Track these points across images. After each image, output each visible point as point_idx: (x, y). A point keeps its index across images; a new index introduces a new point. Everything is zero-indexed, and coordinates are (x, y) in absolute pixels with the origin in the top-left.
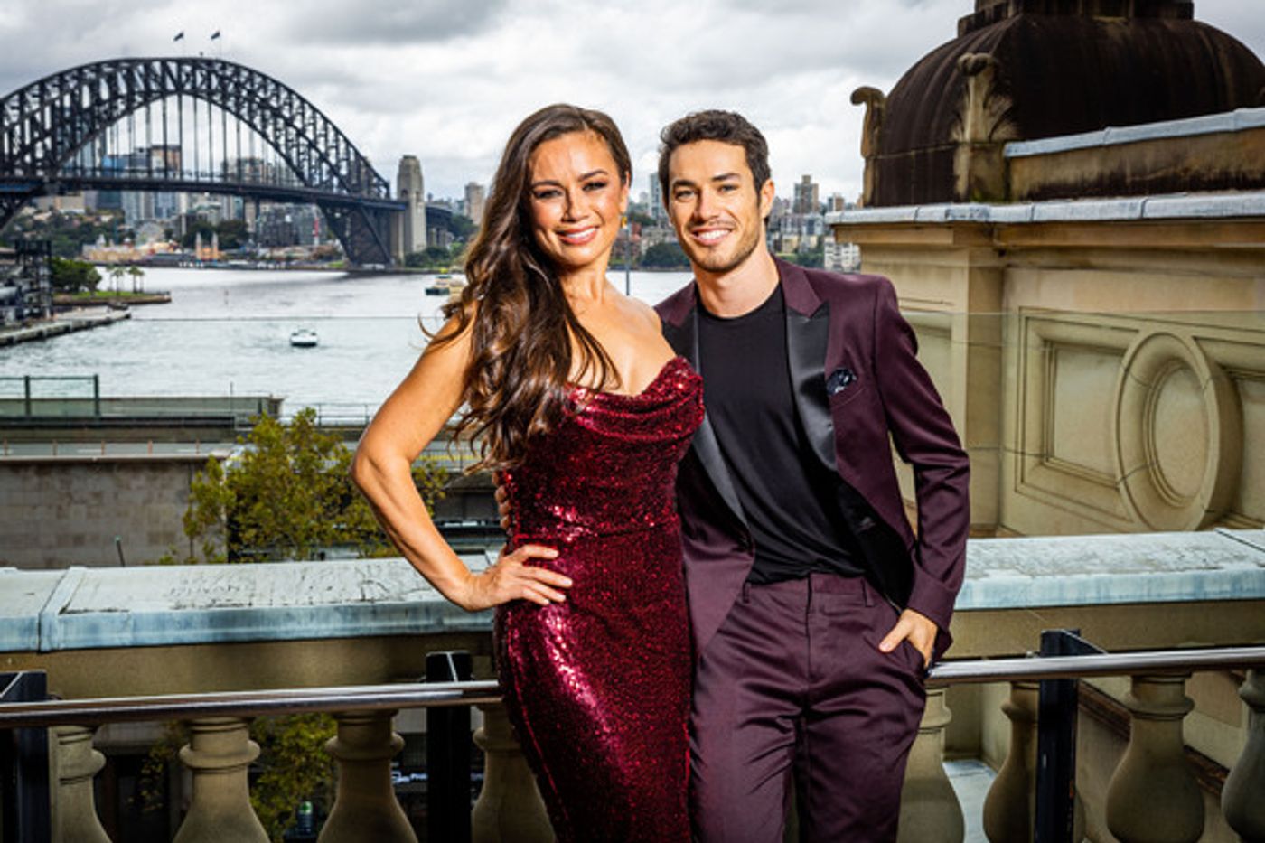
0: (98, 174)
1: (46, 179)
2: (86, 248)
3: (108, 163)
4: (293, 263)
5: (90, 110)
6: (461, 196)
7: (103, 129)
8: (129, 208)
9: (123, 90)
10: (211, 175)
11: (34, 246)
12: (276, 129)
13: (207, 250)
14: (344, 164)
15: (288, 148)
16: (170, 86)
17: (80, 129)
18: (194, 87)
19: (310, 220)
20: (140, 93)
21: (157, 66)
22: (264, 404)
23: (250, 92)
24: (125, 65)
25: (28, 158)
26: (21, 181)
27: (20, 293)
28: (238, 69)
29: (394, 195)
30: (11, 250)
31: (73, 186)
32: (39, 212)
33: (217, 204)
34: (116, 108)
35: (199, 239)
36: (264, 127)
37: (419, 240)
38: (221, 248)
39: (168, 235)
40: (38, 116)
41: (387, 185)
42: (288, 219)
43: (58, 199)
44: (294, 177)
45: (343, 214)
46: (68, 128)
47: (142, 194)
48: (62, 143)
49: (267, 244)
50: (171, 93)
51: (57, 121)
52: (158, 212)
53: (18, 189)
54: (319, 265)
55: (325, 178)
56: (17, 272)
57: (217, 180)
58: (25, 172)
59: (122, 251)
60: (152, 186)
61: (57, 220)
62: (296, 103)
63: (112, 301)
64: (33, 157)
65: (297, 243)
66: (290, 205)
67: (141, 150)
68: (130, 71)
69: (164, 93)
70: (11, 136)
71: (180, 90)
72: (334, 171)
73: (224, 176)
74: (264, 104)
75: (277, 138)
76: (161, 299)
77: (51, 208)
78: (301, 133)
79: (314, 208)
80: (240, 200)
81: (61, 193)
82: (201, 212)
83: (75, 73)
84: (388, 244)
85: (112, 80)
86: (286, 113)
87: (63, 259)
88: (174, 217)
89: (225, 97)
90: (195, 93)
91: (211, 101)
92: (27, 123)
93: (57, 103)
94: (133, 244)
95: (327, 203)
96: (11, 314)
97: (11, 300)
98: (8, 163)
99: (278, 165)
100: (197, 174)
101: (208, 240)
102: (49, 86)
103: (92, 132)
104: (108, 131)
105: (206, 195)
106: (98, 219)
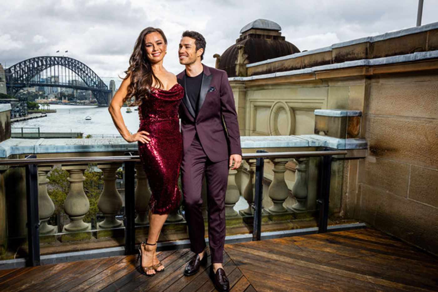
0: (39, 83)
1: (26, 84)
2: (36, 100)
3: (41, 80)
4: (85, 104)
5: (37, 68)
7: (40, 72)
8: (46, 90)
9: (45, 63)
11: (23, 99)
12: (81, 74)
13: (65, 101)
14: (97, 82)
15: (84, 78)
16: (56, 63)
17: (34, 72)
18: (62, 63)
19: (89, 94)
20: (49, 64)
21: (53, 58)
22: (79, 135)
23: (75, 65)
24: (45, 58)
25: (22, 79)
26: (20, 84)
27: (20, 110)
28: (72, 59)
29: (109, 89)
30: (18, 100)
31: (32, 85)
32: (24, 91)
33: (67, 90)
34: (43, 68)
35: (63, 98)
36: (78, 73)
38: (68, 100)
39: (56, 97)
40: (24, 69)
41: (107, 87)
42: (84, 94)
43: (29, 88)
44: (85, 84)
45: (97, 93)
46: (31, 72)
47: (49, 88)
48: (29, 75)
49: (79, 99)
50: (56, 64)
51: (29, 70)
52: (53, 92)
53: (19, 86)
54: (91, 104)
55: (93, 84)
56: (19, 105)
57: (67, 85)
58: (21, 82)
59: (45, 100)
60: (52, 86)
61: (29, 93)
62: (86, 68)
63: (42, 112)
65: (86, 99)
66: (84, 91)
67: (49, 77)
69: (54, 65)
70: (17, 73)
71: (58, 64)
72: (95, 83)
73: (69, 84)
74: (78, 68)
75: (81, 75)
76: (54, 111)
77: (27, 90)
78: (87, 74)
79: (90, 92)
80: (73, 89)
81: (30, 87)
82: (63, 92)
83: (33, 59)
84: (107, 99)
85: (42, 61)
86: (83, 70)
87: (30, 102)
88: (57, 93)
89: (69, 66)
90: (62, 65)
91: (66, 67)
92: (21, 71)
93: (29, 66)
94: (47, 99)
95: (93, 90)
96: (18, 114)
97: (18, 111)
98: (16, 80)
99: (82, 82)
100: (63, 83)
101: (65, 98)
102: (27, 62)
103: (37, 73)
104: (41, 73)
105: (65, 88)
106: (39, 93)
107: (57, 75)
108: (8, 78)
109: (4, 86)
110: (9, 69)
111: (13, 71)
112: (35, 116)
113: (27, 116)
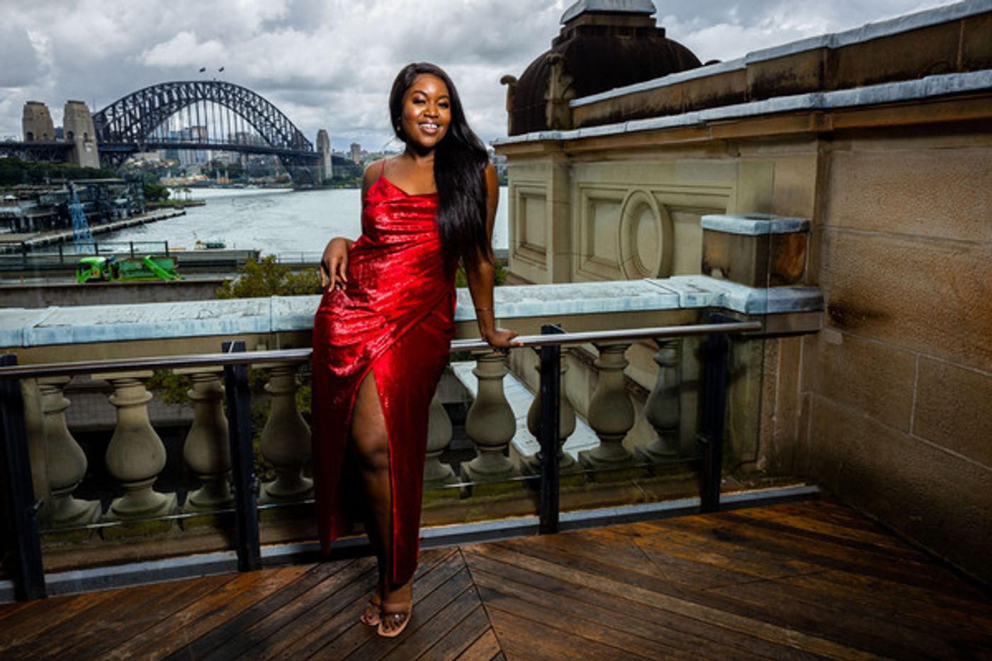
0: (165, 141)
1: (139, 144)
2: (161, 179)
3: (170, 136)
4: (267, 184)
5: (159, 108)
6: (349, 150)
7: (166, 118)
8: (182, 158)
9: (175, 97)
10: (223, 141)
11: (135, 177)
12: (254, 117)
13: (223, 179)
14: (290, 135)
15: (261, 127)
16: (200, 96)
17: (155, 118)
18: (212, 96)
19: (273, 163)
20: (185, 100)
21: (192, 86)
22: (251, 253)
23: (241, 99)
24: (176, 85)
25: (129, 133)
26: (126, 145)
27: (129, 202)
28: (233, 87)
29: (315, 150)
30: (123, 180)
31: (152, 147)
32: (136, 161)
33: (226, 155)
34: (172, 107)
35: (218, 174)
36: (249, 116)
37: (329, 173)
38: (230, 178)
39: (203, 171)
40: (133, 112)
41: (311, 145)
42: (263, 162)
43: (146, 154)
44: (265, 141)
45: (291, 160)
46: (149, 118)
47: (188, 151)
48: (146, 125)
49: (252, 176)
50: (200, 99)
51: (143, 114)
52: (197, 160)
53: (125, 149)
54: (279, 185)
55: (281, 141)
56: (127, 191)
57: (226, 143)
58: (128, 140)
59: (180, 180)
60: (193, 147)
61: (146, 165)
62: (264, 104)
63: (176, 205)
64: (131, 132)
65: (268, 174)
66: (263, 156)
67: (186, 129)
68: (178, 88)
69: (196, 100)
70: (120, 122)
71: (204, 98)
72: (285, 138)
73: (229, 141)
74: (248, 105)
75: (255, 122)
76: (200, 203)
77: (143, 159)
78: (267, 119)
79: (276, 157)
80: (238, 153)
81: (147, 151)
82: (219, 160)
83: (150, 90)
84: (314, 175)
85: (169, 93)
86: (259, 109)
87: (150, 184)
88: (205, 163)
89: (228, 101)
90: (212, 99)
91: (220, 103)
92: (127, 116)
93: (142, 105)
94: (185, 176)
95: (282, 155)
96: (125, 212)
97: (125, 206)
98: (119, 136)
99: (257, 136)
100: (216, 140)
101: (222, 173)
102: (138, 97)
103: (161, 120)
104: (170, 119)
105: (221, 151)
106: (167, 164)
107: (202, 124)
108: (101, 132)
109: (92, 152)
110: (103, 113)
111: (110, 118)
112: (162, 215)
113: (143, 216)
